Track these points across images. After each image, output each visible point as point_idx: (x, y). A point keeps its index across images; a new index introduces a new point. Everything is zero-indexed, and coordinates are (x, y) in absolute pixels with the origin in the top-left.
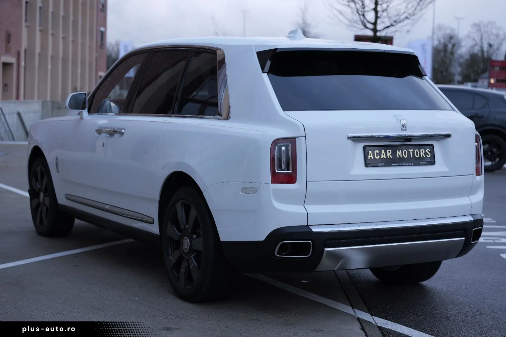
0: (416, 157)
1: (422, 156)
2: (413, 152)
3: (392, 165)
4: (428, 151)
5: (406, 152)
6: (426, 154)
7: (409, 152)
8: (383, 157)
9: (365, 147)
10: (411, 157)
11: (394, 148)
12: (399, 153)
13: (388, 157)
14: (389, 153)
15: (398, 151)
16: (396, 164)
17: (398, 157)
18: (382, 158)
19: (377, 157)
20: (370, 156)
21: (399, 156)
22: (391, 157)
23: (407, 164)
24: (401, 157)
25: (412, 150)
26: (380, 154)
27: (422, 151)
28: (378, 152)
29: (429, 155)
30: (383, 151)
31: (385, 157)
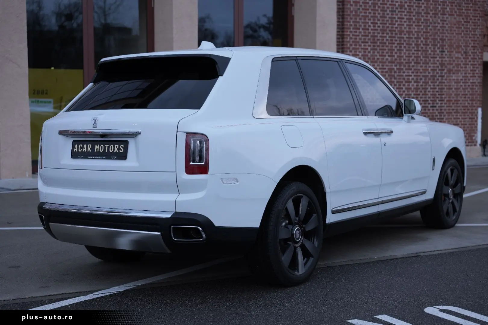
0: (110, 152)
1: (115, 151)
2: (109, 147)
3: (89, 157)
4: (122, 147)
5: (103, 147)
6: (119, 149)
7: (105, 147)
8: (85, 151)
9: (74, 141)
10: (106, 151)
11: (94, 143)
12: (97, 147)
13: (88, 151)
14: (89, 147)
15: (96, 146)
16: (92, 157)
17: (95, 151)
18: (83, 151)
19: (80, 150)
20: (76, 150)
21: (97, 150)
22: (90, 151)
23: (101, 158)
24: (98, 151)
25: (108, 145)
26: (82, 148)
27: (117, 147)
28: (81, 146)
29: (121, 150)
30: (85, 145)
31: (86, 151)
